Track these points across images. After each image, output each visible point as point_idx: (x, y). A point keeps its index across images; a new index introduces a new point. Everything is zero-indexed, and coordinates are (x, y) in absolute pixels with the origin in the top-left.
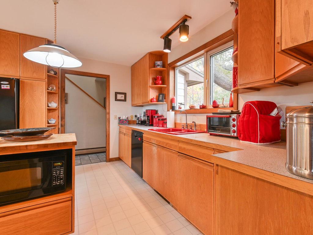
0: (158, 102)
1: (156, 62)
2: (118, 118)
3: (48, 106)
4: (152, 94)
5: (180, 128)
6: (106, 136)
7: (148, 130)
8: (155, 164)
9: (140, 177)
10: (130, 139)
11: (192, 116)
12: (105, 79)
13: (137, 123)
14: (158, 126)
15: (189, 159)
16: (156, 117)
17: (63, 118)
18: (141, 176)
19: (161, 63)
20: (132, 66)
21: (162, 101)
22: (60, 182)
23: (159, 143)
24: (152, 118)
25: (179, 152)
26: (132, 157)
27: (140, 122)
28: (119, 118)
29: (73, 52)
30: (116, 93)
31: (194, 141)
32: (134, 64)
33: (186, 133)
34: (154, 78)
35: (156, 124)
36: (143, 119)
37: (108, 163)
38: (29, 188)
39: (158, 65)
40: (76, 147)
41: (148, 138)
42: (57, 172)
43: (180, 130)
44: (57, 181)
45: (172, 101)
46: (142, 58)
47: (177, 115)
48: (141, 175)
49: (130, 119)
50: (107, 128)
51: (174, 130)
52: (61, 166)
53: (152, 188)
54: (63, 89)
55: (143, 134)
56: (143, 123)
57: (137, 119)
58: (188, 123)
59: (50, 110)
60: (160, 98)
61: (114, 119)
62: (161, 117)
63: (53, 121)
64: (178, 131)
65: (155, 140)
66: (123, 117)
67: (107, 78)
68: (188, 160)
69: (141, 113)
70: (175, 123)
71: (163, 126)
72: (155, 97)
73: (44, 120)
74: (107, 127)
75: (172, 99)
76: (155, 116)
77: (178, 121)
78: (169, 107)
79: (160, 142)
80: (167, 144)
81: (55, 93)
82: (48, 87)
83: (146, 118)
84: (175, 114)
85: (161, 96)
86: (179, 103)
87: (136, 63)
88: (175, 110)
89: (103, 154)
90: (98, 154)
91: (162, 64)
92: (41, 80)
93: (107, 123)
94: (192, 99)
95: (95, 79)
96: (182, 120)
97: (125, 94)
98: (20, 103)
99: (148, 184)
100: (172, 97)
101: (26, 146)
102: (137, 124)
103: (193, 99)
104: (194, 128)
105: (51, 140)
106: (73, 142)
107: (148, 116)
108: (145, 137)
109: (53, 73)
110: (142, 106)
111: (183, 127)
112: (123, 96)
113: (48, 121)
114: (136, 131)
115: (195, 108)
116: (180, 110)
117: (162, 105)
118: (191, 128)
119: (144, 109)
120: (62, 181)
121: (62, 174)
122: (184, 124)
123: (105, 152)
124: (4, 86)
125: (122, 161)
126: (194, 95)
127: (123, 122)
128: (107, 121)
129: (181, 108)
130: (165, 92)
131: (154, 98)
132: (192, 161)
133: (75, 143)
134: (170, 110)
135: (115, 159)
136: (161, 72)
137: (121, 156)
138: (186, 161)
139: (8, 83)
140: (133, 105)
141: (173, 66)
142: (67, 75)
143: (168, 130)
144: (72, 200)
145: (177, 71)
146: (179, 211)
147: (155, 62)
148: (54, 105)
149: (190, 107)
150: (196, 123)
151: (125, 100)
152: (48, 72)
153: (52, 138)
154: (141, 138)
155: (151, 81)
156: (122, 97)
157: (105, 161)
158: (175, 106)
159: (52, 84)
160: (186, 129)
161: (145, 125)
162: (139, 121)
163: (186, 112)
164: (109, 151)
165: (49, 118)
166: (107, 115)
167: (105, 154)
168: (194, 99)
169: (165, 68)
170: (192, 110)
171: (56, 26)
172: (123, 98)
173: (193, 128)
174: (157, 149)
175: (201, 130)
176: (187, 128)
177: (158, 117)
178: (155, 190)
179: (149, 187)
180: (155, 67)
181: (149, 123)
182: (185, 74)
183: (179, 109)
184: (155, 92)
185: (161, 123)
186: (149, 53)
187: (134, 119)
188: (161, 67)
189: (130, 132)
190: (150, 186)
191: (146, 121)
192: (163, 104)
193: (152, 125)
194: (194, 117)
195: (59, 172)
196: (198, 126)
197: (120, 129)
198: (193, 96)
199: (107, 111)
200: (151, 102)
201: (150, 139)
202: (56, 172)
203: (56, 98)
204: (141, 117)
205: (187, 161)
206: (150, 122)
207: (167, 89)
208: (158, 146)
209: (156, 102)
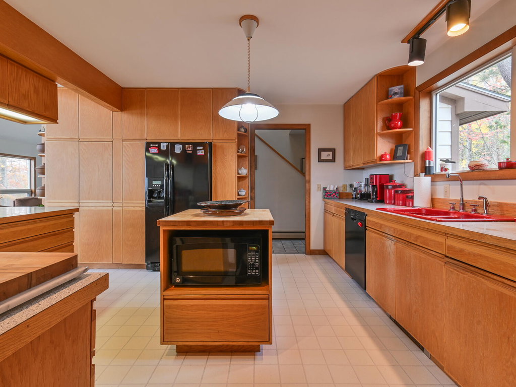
0: (393, 160)
1: (391, 89)
2: (322, 189)
3: (238, 174)
4: (383, 147)
5: (447, 208)
6: (306, 216)
7: (377, 209)
8: (392, 271)
9: (362, 288)
10: (343, 223)
11: (478, 186)
12: (304, 131)
13: (354, 196)
14: (394, 204)
15: (473, 274)
16: (390, 187)
17: (253, 188)
18: (364, 287)
19: (399, 88)
20: (345, 104)
21: (403, 157)
22: (256, 272)
23: (400, 235)
24: (382, 188)
25: (448, 257)
26: (346, 253)
27: (359, 196)
28: (325, 189)
29: (269, 99)
30: (320, 151)
31: (489, 238)
32: (349, 100)
33: (461, 220)
34: (387, 118)
35: (390, 199)
36: (363, 190)
37: (309, 257)
38: (221, 272)
39: (396, 94)
40: (274, 228)
41: (377, 223)
42: (253, 258)
43: (446, 213)
44: (253, 270)
45: (426, 156)
46: (363, 87)
47: (438, 183)
48: (363, 285)
49: (341, 190)
50: (307, 204)
51: (429, 212)
52: (256, 252)
53: (385, 312)
54: (252, 150)
55: (367, 215)
56: (365, 197)
57: (354, 191)
58: (465, 199)
59: (240, 178)
60: (399, 153)
61: (317, 191)
62: (401, 187)
63: (243, 193)
64: (441, 215)
65: (392, 227)
66: (330, 188)
67: (306, 128)
68: (471, 275)
69: (360, 180)
70: (433, 200)
71: (404, 204)
72: (388, 152)
73: (235, 191)
74: (307, 202)
75: (426, 152)
76: (387, 186)
77: (440, 195)
78: (419, 169)
79: (402, 232)
80: (417, 237)
81: (245, 156)
82: (239, 149)
83: (371, 189)
84: (432, 181)
85: (401, 149)
86: (441, 160)
87: (352, 97)
88: (432, 173)
89: (300, 242)
90: (293, 241)
91: (403, 90)
92: (231, 140)
93: (307, 197)
94: (467, 150)
95: (288, 131)
96: (450, 193)
97: (333, 151)
98: (213, 171)
99: (376, 303)
100: (425, 150)
101: (223, 221)
102: (353, 198)
103: (470, 150)
104: (482, 211)
105: (246, 217)
106: (270, 221)
107: (375, 186)
108: (370, 221)
109: (243, 130)
110: (363, 169)
111: (453, 208)
112: (331, 153)
113: (238, 192)
114: (353, 211)
115: (485, 168)
116: (444, 172)
117: (403, 165)
118: (475, 210)
119: (366, 174)
120: (257, 271)
121: (257, 262)
122: (455, 200)
123: (304, 239)
124: (199, 152)
125: (331, 257)
126: (474, 142)
127: (330, 195)
128: (306, 193)
129: (446, 170)
130: (410, 141)
131: (385, 154)
132: (483, 280)
133: (271, 223)
134: (421, 174)
135: (318, 252)
136: (400, 106)
137: (328, 248)
138: (465, 276)
139: (202, 148)
140: (346, 168)
141: (428, 90)
142: (257, 132)
143: (419, 212)
144: (269, 298)
145: (437, 98)
146: (446, 372)
147: (388, 89)
148: (244, 172)
149: (469, 167)
150: (489, 200)
151: (333, 160)
152: (238, 131)
153: (246, 214)
154: (363, 223)
155: (379, 124)
156: (329, 155)
157: (303, 253)
158: (432, 165)
159: (241, 145)
160: (461, 211)
161: (369, 202)
162: (357, 194)
163: (461, 178)
164: (310, 238)
165: (239, 188)
166: (307, 185)
167: (304, 242)
168: (474, 149)
169: (410, 96)
170: (476, 173)
171: (249, 69)
172: (330, 158)
173: (480, 211)
174: (395, 244)
175: (502, 215)
176: (463, 209)
177: (394, 187)
178: (390, 317)
179: (378, 310)
180: (388, 99)
181: (376, 197)
182: (454, 101)
183: (442, 171)
184: (389, 142)
185: (401, 198)
186: (376, 75)
187: (348, 190)
188: (400, 96)
189: (343, 212)
190: (380, 307)
191: (370, 194)
192: (405, 163)
193: (382, 201)
194: (482, 186)
195: (254, 258)
196: (493, 206)
197: (325, 206)
198: (470, 144)
199: (307, 178)
200: (380, 161)
201: (381, 225)
202: (251, 258)
203: (246, 162)
204: (360, 186)
205: (468, 276)
206: (378, 195)
207: (412, 135)
208: (399, 240)
209: (390, 160)
